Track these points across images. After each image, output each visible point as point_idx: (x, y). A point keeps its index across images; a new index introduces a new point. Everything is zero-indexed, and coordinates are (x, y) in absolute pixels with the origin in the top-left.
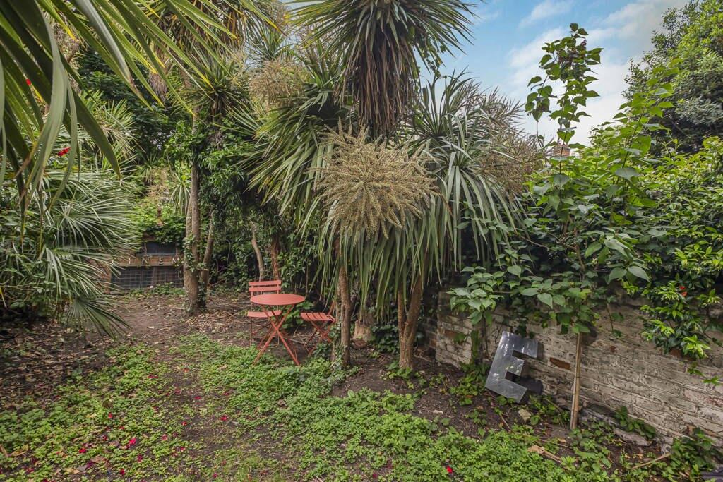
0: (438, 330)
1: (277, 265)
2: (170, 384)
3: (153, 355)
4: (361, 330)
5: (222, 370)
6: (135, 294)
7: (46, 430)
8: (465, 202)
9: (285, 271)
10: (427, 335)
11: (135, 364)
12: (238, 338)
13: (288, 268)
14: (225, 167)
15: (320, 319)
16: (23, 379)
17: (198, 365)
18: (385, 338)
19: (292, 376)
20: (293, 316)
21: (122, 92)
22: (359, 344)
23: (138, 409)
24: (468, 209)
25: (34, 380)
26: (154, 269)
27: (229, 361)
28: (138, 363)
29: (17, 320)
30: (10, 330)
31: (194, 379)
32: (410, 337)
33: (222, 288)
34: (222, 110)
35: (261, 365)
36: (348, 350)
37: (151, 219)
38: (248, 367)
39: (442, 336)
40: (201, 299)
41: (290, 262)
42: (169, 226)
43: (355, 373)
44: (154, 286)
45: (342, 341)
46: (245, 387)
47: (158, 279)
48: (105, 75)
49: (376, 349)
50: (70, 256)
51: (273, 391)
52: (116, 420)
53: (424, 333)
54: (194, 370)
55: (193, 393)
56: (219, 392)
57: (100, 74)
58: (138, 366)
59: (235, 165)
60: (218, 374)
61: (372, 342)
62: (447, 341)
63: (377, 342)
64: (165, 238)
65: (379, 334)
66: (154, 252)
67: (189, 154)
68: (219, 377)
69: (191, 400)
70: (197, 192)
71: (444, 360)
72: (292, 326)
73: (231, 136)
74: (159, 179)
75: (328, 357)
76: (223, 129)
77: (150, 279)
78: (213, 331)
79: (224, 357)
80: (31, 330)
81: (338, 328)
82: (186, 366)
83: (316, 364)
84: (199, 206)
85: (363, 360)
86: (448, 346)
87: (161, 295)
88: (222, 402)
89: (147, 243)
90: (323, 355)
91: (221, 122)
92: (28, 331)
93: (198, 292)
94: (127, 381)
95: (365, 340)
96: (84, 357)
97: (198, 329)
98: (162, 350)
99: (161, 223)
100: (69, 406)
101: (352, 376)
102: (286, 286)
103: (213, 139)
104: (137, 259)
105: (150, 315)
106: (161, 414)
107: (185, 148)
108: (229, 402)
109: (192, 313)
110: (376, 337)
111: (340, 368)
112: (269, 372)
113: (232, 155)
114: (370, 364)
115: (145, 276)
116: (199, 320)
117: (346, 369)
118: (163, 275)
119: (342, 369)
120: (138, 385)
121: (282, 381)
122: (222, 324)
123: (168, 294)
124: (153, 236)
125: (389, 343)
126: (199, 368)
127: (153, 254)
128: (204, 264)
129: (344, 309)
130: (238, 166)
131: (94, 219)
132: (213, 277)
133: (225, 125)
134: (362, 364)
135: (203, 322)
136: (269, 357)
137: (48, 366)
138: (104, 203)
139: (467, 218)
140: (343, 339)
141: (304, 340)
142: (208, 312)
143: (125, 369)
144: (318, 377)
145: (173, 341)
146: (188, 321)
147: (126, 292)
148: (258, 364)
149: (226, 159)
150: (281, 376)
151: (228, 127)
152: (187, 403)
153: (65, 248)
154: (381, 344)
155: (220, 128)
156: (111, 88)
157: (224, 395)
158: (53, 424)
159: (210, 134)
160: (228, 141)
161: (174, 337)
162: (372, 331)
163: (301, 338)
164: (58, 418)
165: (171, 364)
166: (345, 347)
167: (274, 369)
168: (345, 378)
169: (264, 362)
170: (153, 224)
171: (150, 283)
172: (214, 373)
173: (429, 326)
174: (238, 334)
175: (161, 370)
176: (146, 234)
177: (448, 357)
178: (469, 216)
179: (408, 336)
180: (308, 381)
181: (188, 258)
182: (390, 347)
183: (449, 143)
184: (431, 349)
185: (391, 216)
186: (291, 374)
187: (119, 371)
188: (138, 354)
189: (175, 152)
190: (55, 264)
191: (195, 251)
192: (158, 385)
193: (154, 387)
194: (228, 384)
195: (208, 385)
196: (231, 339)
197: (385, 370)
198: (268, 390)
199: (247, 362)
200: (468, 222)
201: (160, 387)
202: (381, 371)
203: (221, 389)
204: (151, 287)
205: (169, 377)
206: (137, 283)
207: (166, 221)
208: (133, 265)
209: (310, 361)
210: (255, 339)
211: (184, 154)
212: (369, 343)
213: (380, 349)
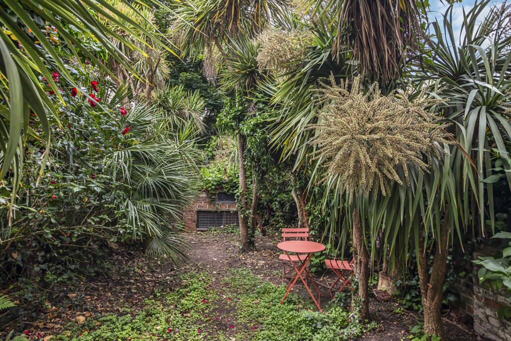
0: (474, 297)
1: (306, 215)
2: (215, 310)
3: (210, 283)
4: (385, 282)
5: (256, 303)
6: (212, 231)
7: (127, 333)
8: (494, 150)
9: (311, 220)
10: (462, 299)
11: (194, 289)
12: (274, 275)
13: (314, 218)
14: (256, 132)
15: (342, 267)
16: (129, 289)
17: (239, 296)
18: (411, 294)
19: (310, 321)
20: (320, 261)
21: (199, 85)
22: (383, 296)
23: (187, 328)
24: (500, 158)
25: (135, 291)
26: (224, 213)
27: (262, 296)
28: (197, 288)
29: (138, 246)
30: (133, 252)
31: (233, 309)
32: (435, 301)
33: (271, 230)
34: (253, 85)
35: (286, 304)
36: (366, 303)
37: (219, 176)
38: (275, 305)
39: (481, 304)
40: (250, 240)
41: (316, 212)
42: (232, 180)
43: (374, 329)
44: (224, 226)
45: (360, 294)
46: (269, 324)
47: (227, 221)
48: (188, 74)
49: (401, 305)
50: (149, 205)
51: (292, 332)
52: (170, 335)
53: (457, 295)
54: (235, 300)
55: (229, 322)
56: (248, 325)
57: (185, 73)
58: (197, 290)
59: (264, 129)
60: (251, 307)
61: (397, 296)
62: (488, 312)
63: (402, 296)
64: (230, 189)
65: (404, 290)
66: (223, 200)
67: (233, 124)
68: (251, 310)
69: (226, 328)
70: (243, 154)
71: (486, 334)
72: (320, 269)
73: (261, 106)
74: (226, 145)
75: (346, 308)
76: (255, 100)
77: (222, 221)
78: (257, 267)
79: (259, 293)
80: (144, 253)
81: (356, 280)
82: (230, 295)
83: (335, 312)
84: (244, 165)
85: (384, 314)
86: (490, 318)
87: (228, 233)
88: (249, 334)
89: (218, 194)
90: (342, 304)
91: (253, 95)
92: (142, 254)
93: (248, 234)
94: (186, 302)
95: (390, 292)
96: (168, 278)
97: (246, 264)
98: (217, 279)
99: (226, 178)
100: (147, 316)
101: (370, 331)
102: (313, 234)
103: (249, 110)
104: (212, 206)
105: (216, 249)
106: (202, 336)
107: (230, 119)
108: (253, 336)
109: (244, 251)
110: (401, 291)
111: (357, 321)
112: (291, 313)
113: (262, 120)
114: (392, 321)
115: (218, 218)
116: (248, 257)
117: (364, 323)
118: (230, 218)
119: (360, 322)
120: (192, 307)
121: (300, 325)
122: (263, 262)
123: (233, 232)
124: (222, 188)
125: (416, 300)
126: (239, 299)
127: (223, 202)
128: (251, 211)
129: (361, 262)
130: (267, 130)
131: (163, 178)
132: (265, 221)
133: (257, 97)
134: (383, 319)
135: (250, 259)
136: (295, 298)
137: (146, 281)
138: (171, 166)
139: (498, 169)
140: (361, 292)
141: (330, 284)
142: (256, 250)
143: (188, 292)
144: (334, 327)
145: (226, 272)
146: (240, 257)
147: (206, 229)
148: (284, 303)
149: (257, 125)
150: (299, 319)
151: (259, 98)
152: (223, 330)
153: (147, 200)
154: (407, 300)
155: (253, 100)
156: (192, 82)
157: (252, 328)
158: (133, 329)
159: (246, 106)
160: (259, 109)
161: (228, 270)
162: (396, 285)
163: (327, 282)
164: (136, 325)
165: (220, 292)
166: (363, 300)
167: (297, 310)
168: (362, 332)
169: (290, 302)
170: (221, 179)
171: (222, 223)
172: (249, 306)
173: (464, 288)
174: (275, 272)
175: (212, 296)
176: (217, 187)
177: (490, 331)
178: (502, 166)
179: (433, 299)
180: (324, 329)
181: (239, 206)
182: (417, 305)
183: (471, 80)
184: (468, 315)
185: (389, 171)
186: (309, 319)
187: (184, 293)
188: (200, 281)
189: (223, 124)
190: (133, 212)
191: (243, 201)
192: (206, 309)
193: (203, 310)
194: (257, 318)
195: (242, 316)
196: (269, 275)
197: (408, 331)
198: (287, 331)
199: (276, 300)
200: (500, 175)
201: (207, 311)
202: (403, 332)
203: (251, 322)
204: (222, 226)
205: (215, 304)
206: (213, 223)
207: (230, 176)
208: (211, 209)
209: (330, 307)
210: (287, 278)
211: (229, 124)
212: (394, 296)
213: (405, 305)
